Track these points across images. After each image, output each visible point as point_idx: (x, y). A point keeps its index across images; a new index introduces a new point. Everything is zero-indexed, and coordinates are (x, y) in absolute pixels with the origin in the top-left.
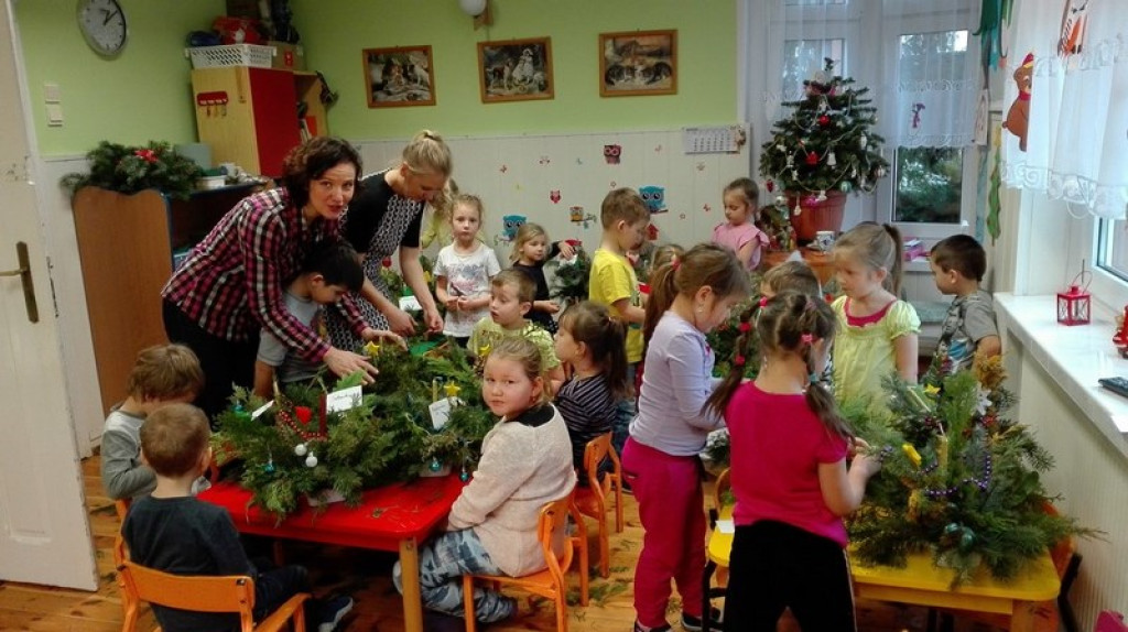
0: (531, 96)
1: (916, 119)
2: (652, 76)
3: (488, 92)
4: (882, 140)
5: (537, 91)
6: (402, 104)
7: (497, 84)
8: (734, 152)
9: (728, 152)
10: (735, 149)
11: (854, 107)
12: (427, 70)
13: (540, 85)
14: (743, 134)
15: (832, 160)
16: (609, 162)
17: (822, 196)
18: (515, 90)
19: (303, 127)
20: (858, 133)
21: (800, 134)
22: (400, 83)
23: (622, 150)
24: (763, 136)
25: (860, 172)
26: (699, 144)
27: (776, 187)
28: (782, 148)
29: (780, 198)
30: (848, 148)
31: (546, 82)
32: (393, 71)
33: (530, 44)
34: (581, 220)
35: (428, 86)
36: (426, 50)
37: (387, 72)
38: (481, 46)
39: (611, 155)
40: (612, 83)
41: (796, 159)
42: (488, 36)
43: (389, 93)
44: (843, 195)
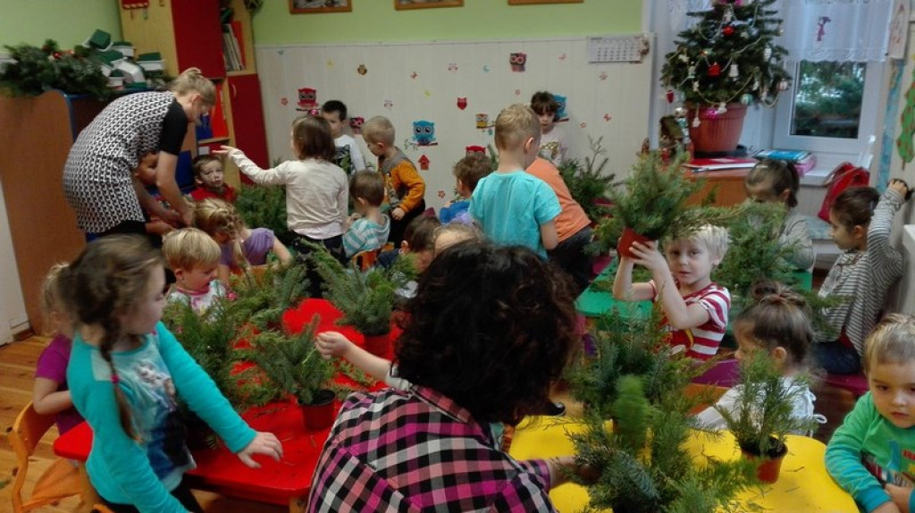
0: (440, 4)
1: (821, 32)
4: (786, 53)
6: (318, 11)
8: (637, 62)
9: (631, 62)
10: (638, 58)
11: (759, 18)
14: (646, 44)
15: (734, 72)
16: (514, 70)
17: (722, 108)
19: (228, 31)
20: (762, 45)
21: (704, 44)
23: (528, 59)
24: (666, 46)
25: (762, 85)
26: (602, 53)
27: (676, 98)
28: (684, 58)
29: (679, 109)
30: (752, 60)
34: (485, 127)
39: (516, 63)
41: (698, 71)
44: (744, 108)
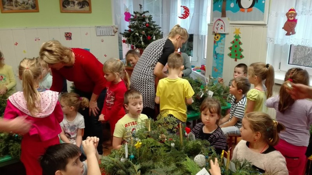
0: (28, 11)
2: (82, 5)
3: (4, 8)
5: (31, 9)
7: (9, 4)
13: (32, 6)
14: (117, 29)
15: (154, 38)
16: (67, 39)
18: (19, 7)
23: (72, 34)
31: (34, 4)
39: (68, 37)
40: (66, 7)
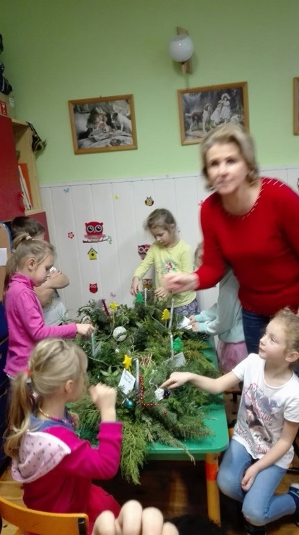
6: (106, 150)
7: (196, 127)
12: (129, 118)
22: (104, 131)
32: (98, 119)
33: (228, 89)
35: (130, 132)
36: (128, 99)
37: (91, 121)
38: (182, 93)
42: (187, 83)
43: (94, 140)
